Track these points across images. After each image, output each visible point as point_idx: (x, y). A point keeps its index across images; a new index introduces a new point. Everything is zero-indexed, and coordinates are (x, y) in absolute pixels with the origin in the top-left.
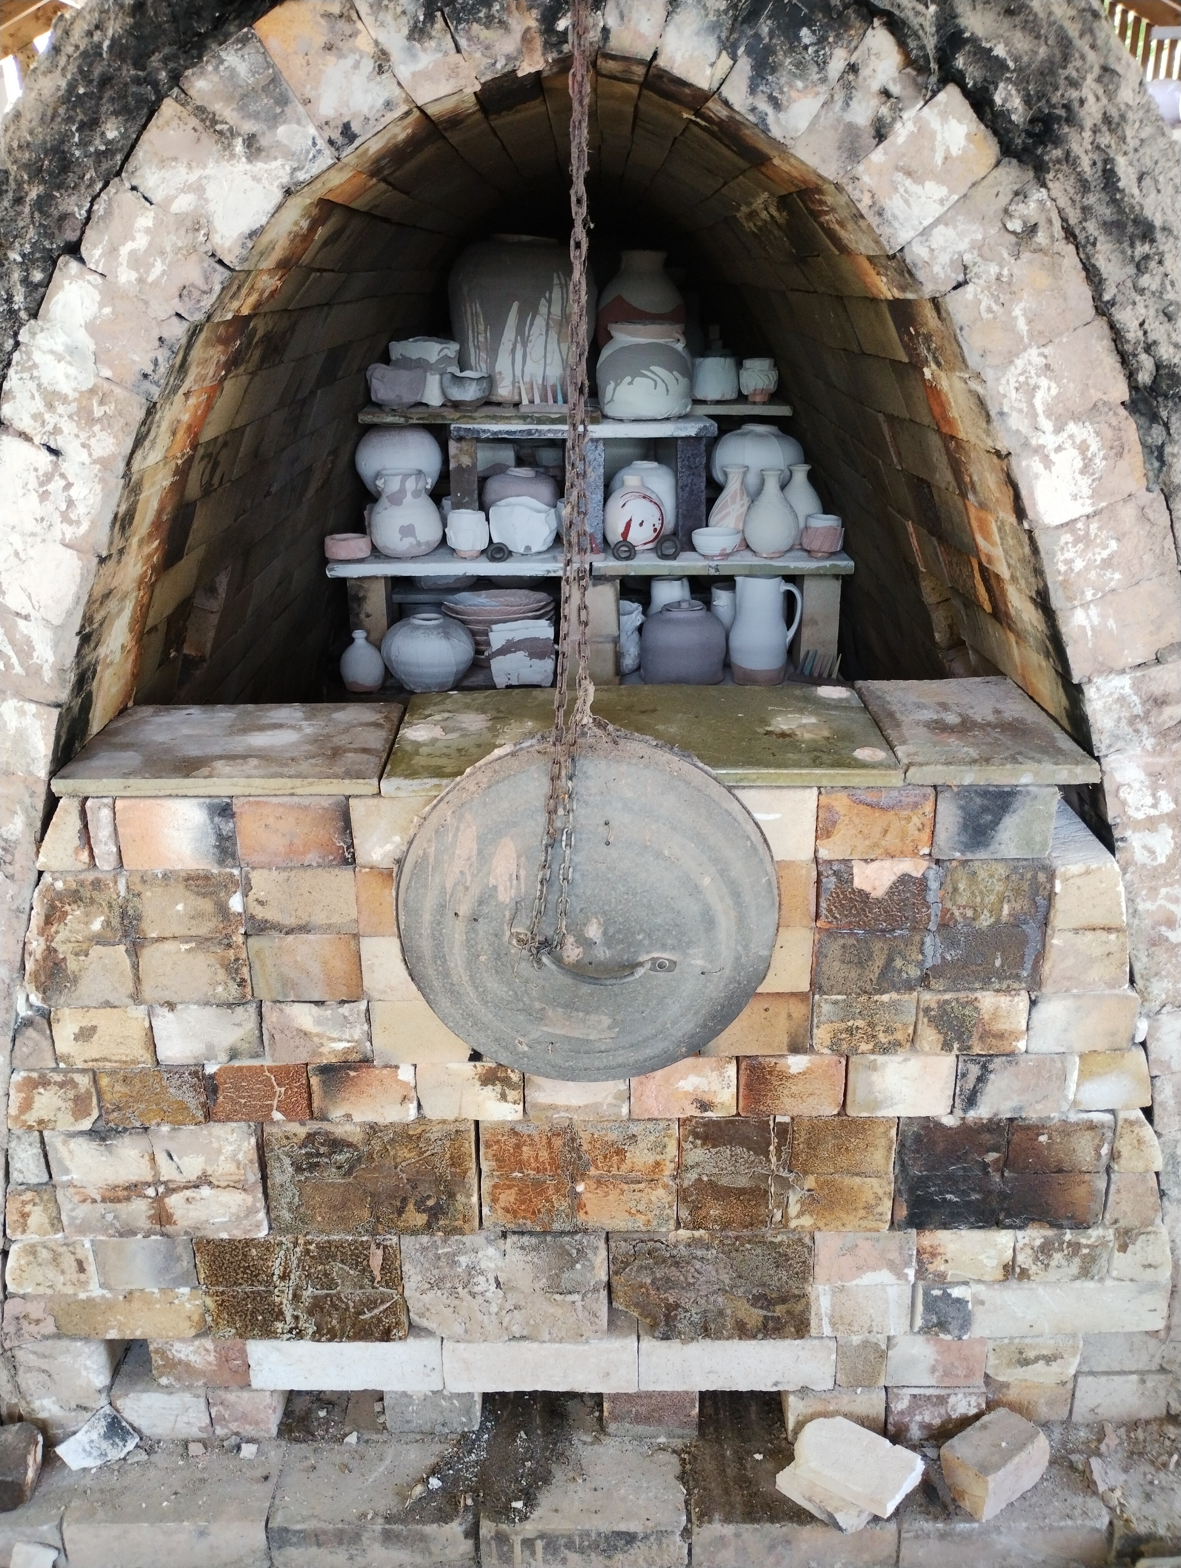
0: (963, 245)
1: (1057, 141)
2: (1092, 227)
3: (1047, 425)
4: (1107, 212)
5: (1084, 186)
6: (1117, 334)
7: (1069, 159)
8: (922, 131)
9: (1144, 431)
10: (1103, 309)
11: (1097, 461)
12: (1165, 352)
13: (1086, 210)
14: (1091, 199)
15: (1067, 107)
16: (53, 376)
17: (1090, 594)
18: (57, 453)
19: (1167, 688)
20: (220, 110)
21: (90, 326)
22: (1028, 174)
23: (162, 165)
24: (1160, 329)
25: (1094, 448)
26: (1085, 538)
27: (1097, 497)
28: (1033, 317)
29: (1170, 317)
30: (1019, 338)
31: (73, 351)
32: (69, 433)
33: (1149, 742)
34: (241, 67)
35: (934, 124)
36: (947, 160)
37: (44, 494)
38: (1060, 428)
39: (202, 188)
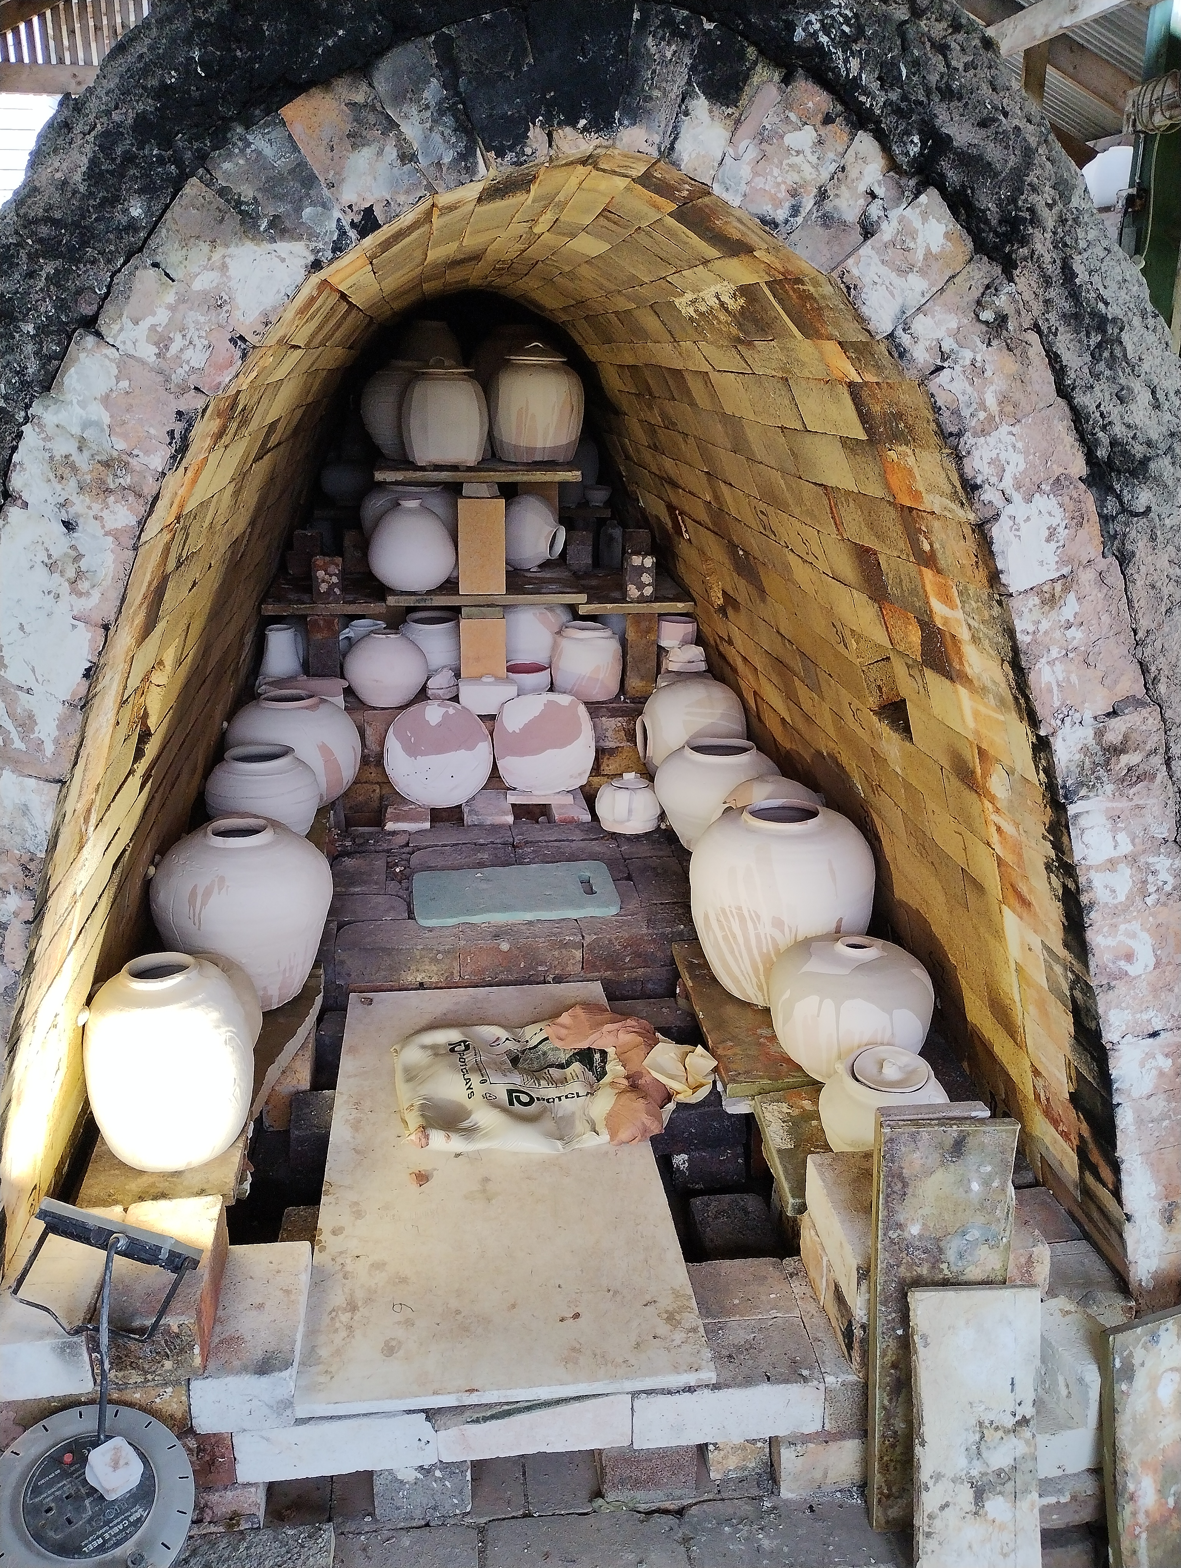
0: (940, 333)
1: (1024, 241)
2: (1053, 317)
3: (1017, 497)
4: (1067, 306)
5: (1047, 282)
6: (1076, 416)
7: (1031, 256)
8: (906, 230)
9: (1101, 503)
10: (1064, 391)
11: (1061, 529)
12: (1118, 430)
13: (1048, 303)
14: (1052, 293)
15: (1032, 210)
16: (63, 447)
17: (1055, 653)
18: (69, 526)
19: (1126, 738)
20: (247, 192)
21: (106, 400)
22: (997, 270)
23: (185, 243)
24: (1114, 411)
25: (1058, 518)
26: (1050, 601)
27: (1062, 562)
28: (1003, 399)
29: (1122, 400)
30: (991, 418)
31: (87, 424)
32: (81, 505)
33: (1109, 788)
34: (268, 151)
35: (917, 224)
36: (928, 254)
37: (51, 567)
38: (1029, 500)
39: (224, 267)
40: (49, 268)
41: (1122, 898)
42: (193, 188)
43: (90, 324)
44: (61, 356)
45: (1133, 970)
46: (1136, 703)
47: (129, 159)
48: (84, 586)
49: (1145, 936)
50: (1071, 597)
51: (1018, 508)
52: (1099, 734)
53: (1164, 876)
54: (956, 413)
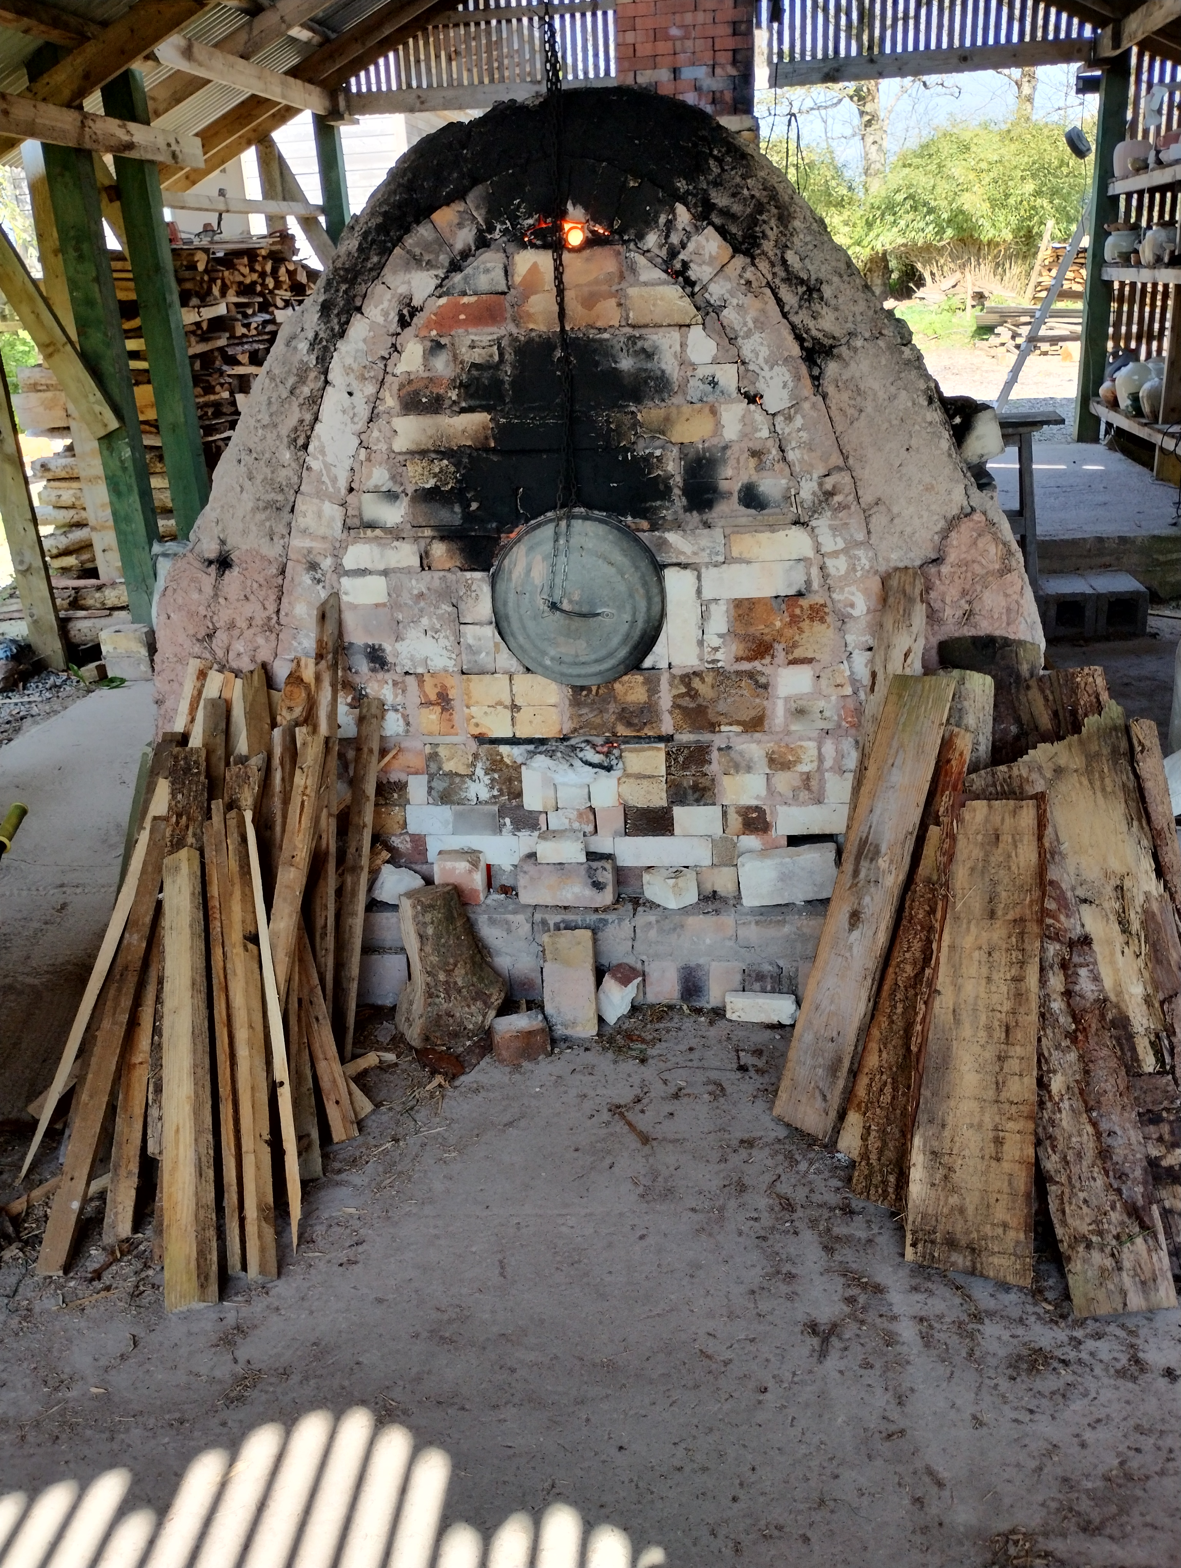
0: (723, 291)
1: (759, 246)
2: (777, 281)
3: (766, 368)
4: (783, 274)
5: (773, 265)
6: (794, 327)
7: (764, 253)
8: (699, 246)
9: (810, 369)
10: (785, 315)
11: (789, 382)
12: (814, 333)
13: (774, 274)
14: (776, 269)
15: (763, 232)
16: (349, 361)
17: (794, 444)
18: (350, 394)
19: (834, 487)
20: (417, 251)
21: (365, 341)
22: (748, 260)
23: (395, 273)
24: (811, 324)
25: (788, 377)
26: (789, 419)
27: (791, 399)
28: (755, 321)
29: (814, 318)
30: (750, 330)
31: (357, 351)
32: (355, 386)
33: (829, 514)
34: (425, 234)
35: (704, 242)
36: (711, 256)
37: (344, 412)
38: (772, 368)
39: (409, 283)
40: (344, 287)
41: (842, 572)
42: (397, 250)
43: (359, 310)
44: (347, 322)
45: (856, 613)
46: (839, 469)
47: (373, 241)
48: (356, 419)
49: (859, 594)
50: (799, 417)
51: (766, 373)
52: (821, 485)
53: (864, 561)
54: (733, 329)
